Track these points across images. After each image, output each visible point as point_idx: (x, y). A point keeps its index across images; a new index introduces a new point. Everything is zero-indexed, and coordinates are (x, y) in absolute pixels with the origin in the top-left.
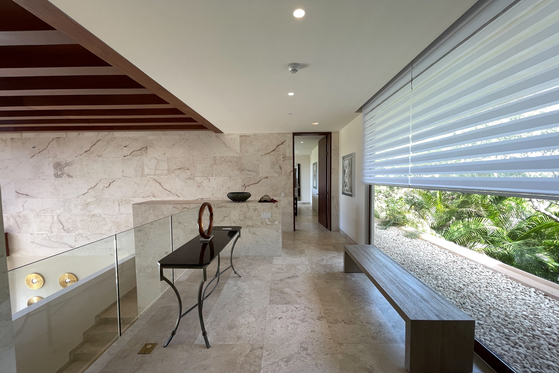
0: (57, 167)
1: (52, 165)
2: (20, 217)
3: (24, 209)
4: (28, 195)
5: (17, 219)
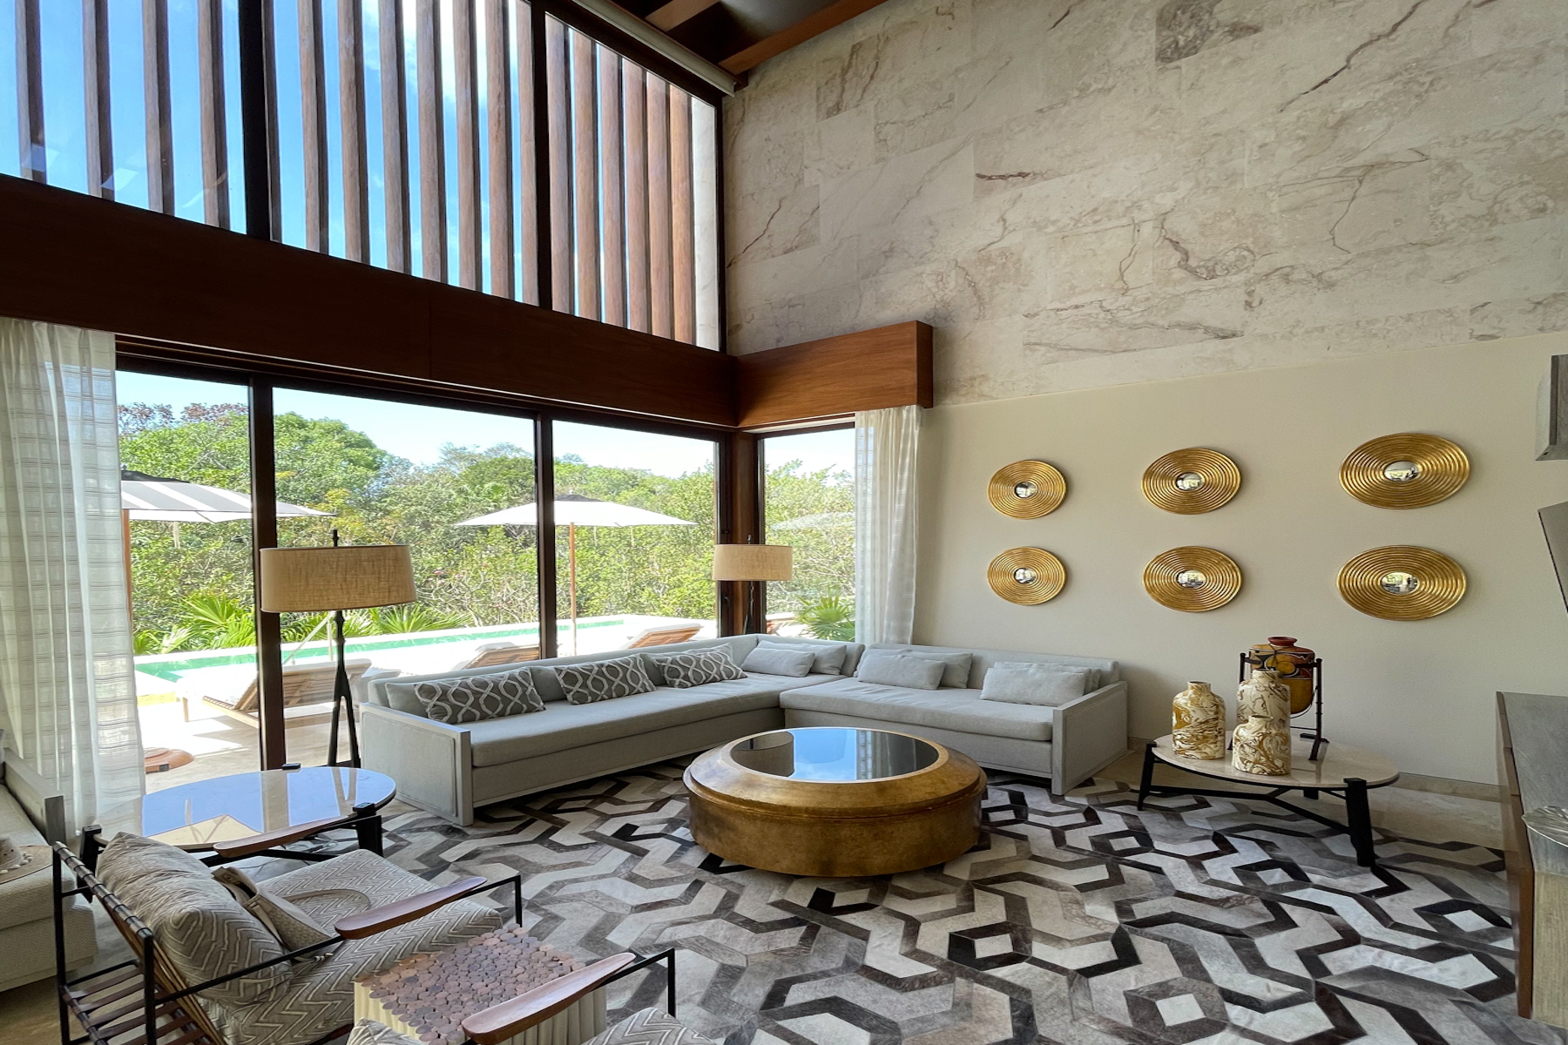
0: (1175, 16)
1: (1151, 15)
2: (988, 261)
3: (1005, 229)
4: (1027, 175)
5: (972, 271)
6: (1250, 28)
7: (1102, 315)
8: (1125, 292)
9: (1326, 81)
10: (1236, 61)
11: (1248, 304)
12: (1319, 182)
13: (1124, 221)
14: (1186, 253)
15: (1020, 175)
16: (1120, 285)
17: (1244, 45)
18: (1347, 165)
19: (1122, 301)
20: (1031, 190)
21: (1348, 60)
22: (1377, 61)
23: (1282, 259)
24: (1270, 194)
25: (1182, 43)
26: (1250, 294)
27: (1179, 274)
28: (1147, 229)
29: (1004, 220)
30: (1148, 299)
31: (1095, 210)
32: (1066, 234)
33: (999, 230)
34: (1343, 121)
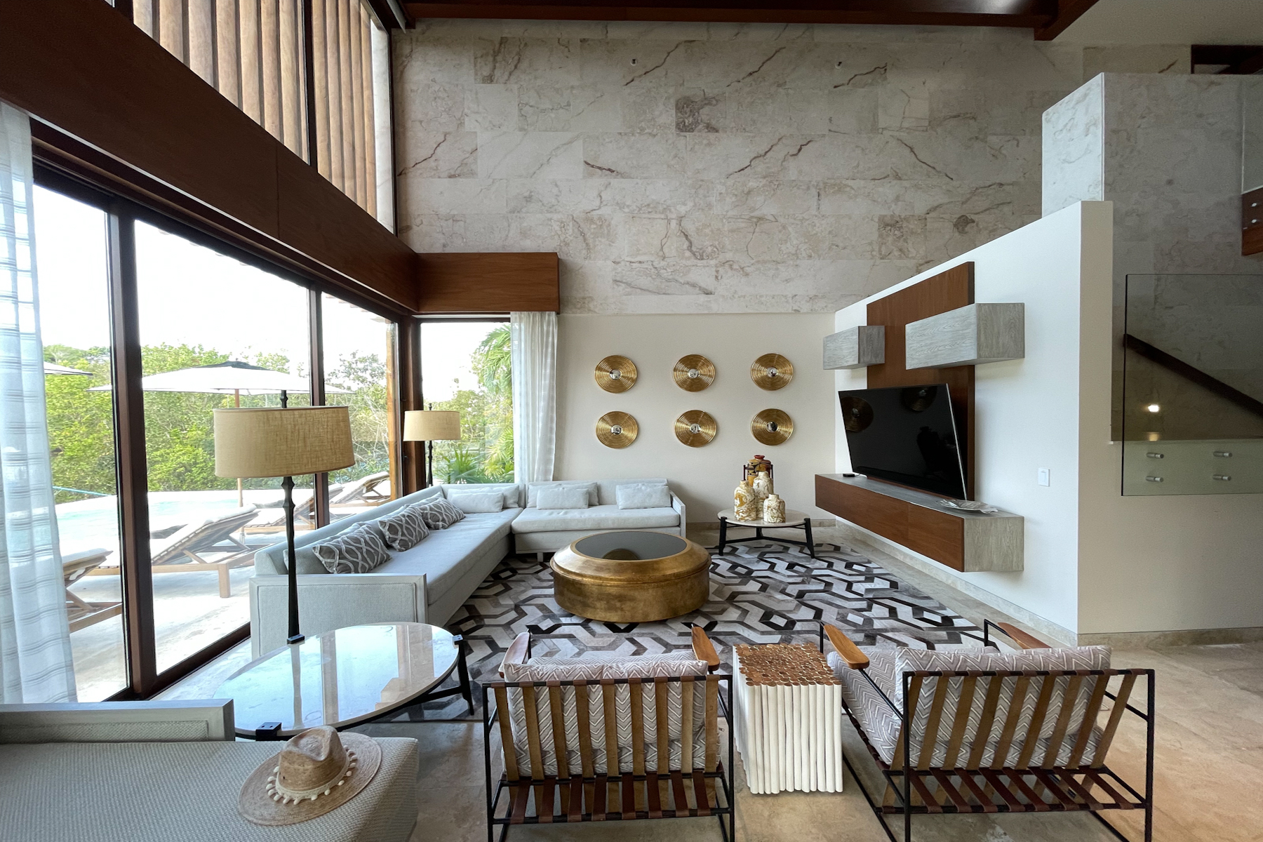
0: (683, 107)
1: (673, 101)
2: (592, 221)
3: (601, 202)
4: (614, 171)
5: (582, 225)
6: (714, 129)
7: (653, 270)
8: (664, 258)
9: (743, 170)
10: (709, 144)
11: (717, 277)
12: (742, 220)
13: (663, 216)
14: (691, 243)
15: (609, 170)
16: (661, 253)
17: (712, 136)
18: (752, 214)
19: (663, 263)
20: (616, 182)
21: (751, 162)
22: (760, 167)
23: (729, 256)
24: (724, 221)
25: (687, 124)
26: (717, 271)
27: (688, 254)
28: (674, 224)
29: (601, 196)
30: (674, 265)
31: (649, 205)
32: (634, 215)
33: (597, 202)
34: (749, 192)
